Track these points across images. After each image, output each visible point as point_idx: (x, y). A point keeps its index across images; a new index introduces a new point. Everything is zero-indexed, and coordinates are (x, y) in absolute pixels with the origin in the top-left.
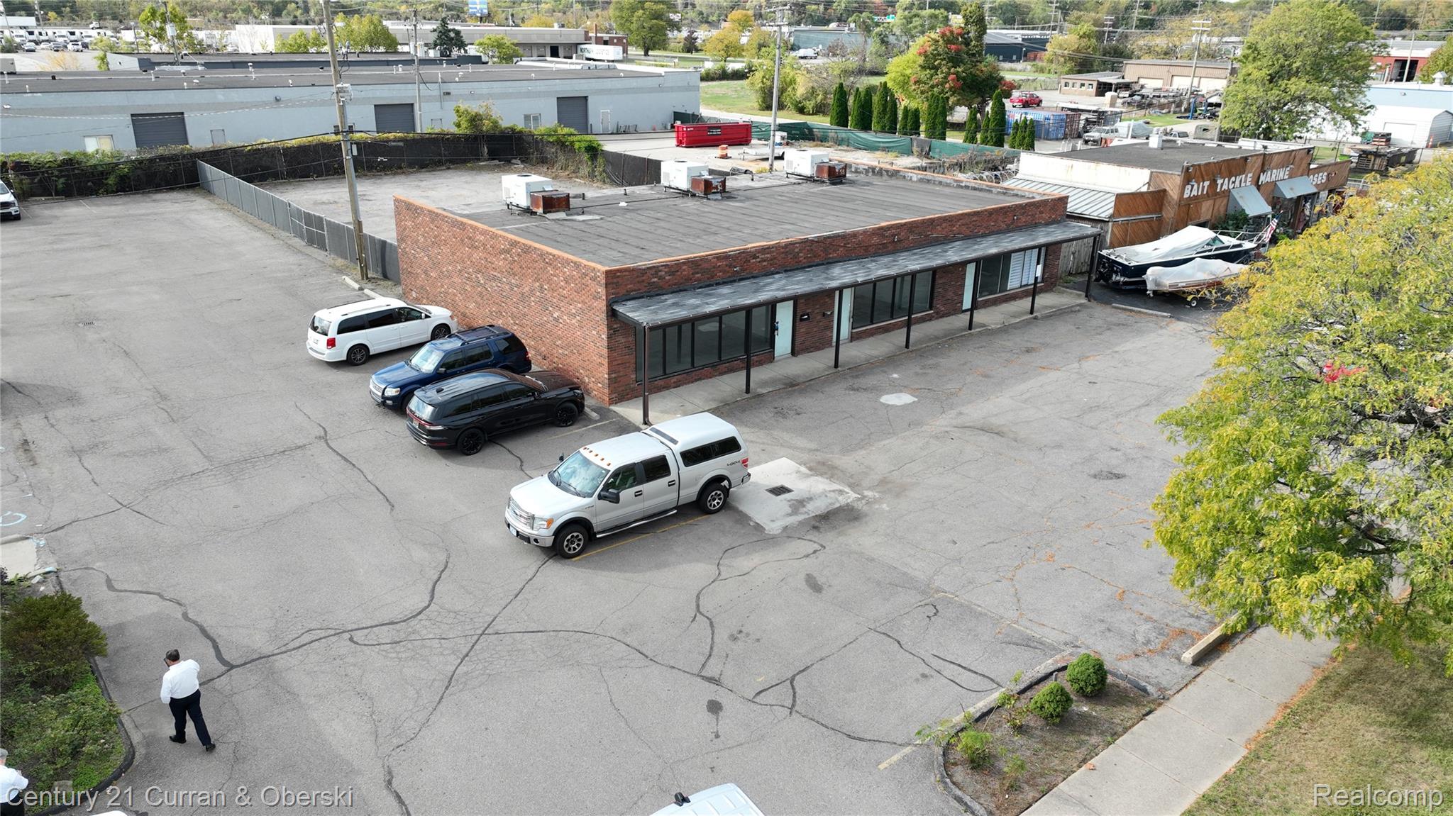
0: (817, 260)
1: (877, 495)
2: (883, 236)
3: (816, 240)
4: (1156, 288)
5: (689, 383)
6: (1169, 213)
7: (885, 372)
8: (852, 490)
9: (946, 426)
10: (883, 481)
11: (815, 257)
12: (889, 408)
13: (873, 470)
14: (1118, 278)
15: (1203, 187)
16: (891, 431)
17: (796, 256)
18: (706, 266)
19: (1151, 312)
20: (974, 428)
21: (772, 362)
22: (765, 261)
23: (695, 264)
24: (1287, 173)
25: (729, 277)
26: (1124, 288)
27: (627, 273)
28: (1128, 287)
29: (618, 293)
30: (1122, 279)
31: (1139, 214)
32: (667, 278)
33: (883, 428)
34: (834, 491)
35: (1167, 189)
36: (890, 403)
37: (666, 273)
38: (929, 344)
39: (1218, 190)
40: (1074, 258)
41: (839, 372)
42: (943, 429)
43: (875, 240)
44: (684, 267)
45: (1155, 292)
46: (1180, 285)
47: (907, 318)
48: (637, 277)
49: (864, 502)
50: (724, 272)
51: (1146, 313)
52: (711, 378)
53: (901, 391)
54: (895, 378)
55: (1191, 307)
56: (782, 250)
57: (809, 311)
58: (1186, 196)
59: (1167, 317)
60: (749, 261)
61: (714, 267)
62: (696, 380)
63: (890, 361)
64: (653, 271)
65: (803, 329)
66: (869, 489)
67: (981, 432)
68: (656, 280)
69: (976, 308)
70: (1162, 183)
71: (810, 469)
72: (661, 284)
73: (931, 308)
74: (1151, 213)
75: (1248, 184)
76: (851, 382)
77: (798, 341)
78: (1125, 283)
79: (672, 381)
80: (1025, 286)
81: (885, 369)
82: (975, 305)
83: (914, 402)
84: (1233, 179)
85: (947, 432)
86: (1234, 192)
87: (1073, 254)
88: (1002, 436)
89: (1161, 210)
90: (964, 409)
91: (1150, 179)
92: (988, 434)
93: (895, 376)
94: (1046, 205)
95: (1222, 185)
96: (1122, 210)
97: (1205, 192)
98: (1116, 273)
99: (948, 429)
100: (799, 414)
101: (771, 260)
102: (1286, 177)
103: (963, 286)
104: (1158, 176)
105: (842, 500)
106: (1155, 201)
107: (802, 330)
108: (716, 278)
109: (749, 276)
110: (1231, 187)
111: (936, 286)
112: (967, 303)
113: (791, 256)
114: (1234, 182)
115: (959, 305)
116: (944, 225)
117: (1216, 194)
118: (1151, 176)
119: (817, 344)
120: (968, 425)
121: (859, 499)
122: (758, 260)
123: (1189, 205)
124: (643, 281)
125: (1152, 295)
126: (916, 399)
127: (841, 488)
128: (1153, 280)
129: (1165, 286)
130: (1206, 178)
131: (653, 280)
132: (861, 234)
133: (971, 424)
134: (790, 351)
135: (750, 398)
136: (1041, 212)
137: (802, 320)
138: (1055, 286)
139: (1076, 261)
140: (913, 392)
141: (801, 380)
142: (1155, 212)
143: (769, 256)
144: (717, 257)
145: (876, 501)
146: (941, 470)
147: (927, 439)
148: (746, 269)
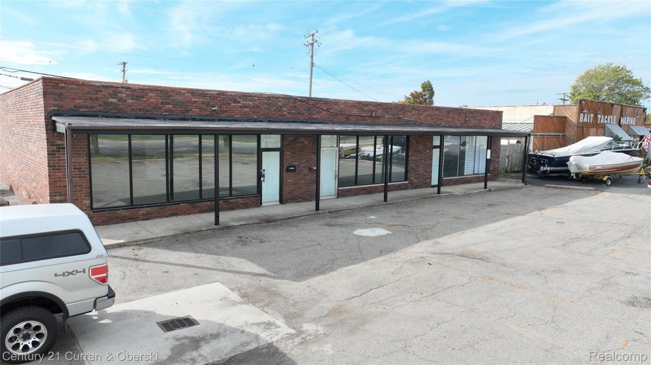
0: (301, 118)
1: (321, 330)
2: (362, 110)
3: (299, 99)
4: (578, 171)
5: (162, 217)
6: (570, 132)
7: (364, 215)
8: (287, 323)
9: (422, 253)
10: (337, 311)
11: (299, 114)
12: (361, 239)
13: (327, 296)
14: (545, 169)
15: (590, 117)
16: (360, 257)
17: (279, 109)
18: (179, 98)
19: (578, 187)
20: (453, 254)
21: (258, 206)
22: (246, 107)
23: (165, 93)
24: (634, 121)
25: (207, 115)
26: (551, 175)
27: (75, 87)
28: (554, 175)
29: (62, 107)
30: (549, 169)
31: (550, 132)
32: (130, 101)
33: (351, 254)
34: (258, 324)
35: (567, 116)
36: (363, 235)
37: (128, 95)
38: (405, 200)
39: (599, 122)
40: (509, 160)
41: (319, 214)
42: (419, 255)
43: (355, 111)
44: (151, 94)
45: (577, 174)
46: (597, 168)
47: (384, 184)
48: (89, 93)
49: (297, 340)
50: (201, 109)
51: (574, 189)
52: (189, 214)
53: (376, 227)
54: (372, 219)
55: (608, 185)
56: (266, 101)
57: (295, 164)
58: (581, 121)
59: (592, 190)
60: (229, 104)
61: (189, 102)
62: (171, 215)
63: (370, 208)
64: (110, 91)
65: (290, 179)
66: (314, 320)
67: (462, 258)
68: (114, 100)
69: (442, 185)
70: (563, 113)
71: (243, 296)
72: (121, 106)
73: (406, 179)
74: (558, 132)
75: (615, 123)
76: (328, 221)
77: (285, 190)
78: (551, 172)
79: (141, 212)
80: (476, 174)
81: (364, 213)
82: (441, 183)
83: (388, 234)
84: (606, 117)
85: (423, 257)
86: (608, 126)
87: (508, 157)
88: (488, 262)
89: (564, 131)
90: (440, 240)
91: (554, 111)
92: (470, 260)
93: (373, 217)
94: (487, 115)
95: (601, 119)
96: (539, 128)
97: (591, 122)
98: (544, 165)
99: (424, 255)
100: (262, 242)
101: (254, 107)
102: (634, 124)
103: (430, 165)
104: (559, 109)
105: (266, 337)
106: (560, 124)
107: (289, 181)
108: (191, 113)
109: (230, 119)
110: (606, 122)
111: (410, 162)
112: (435, 181)
113: (275, 108)
114: (607, 119)
115: (428, 180)
116: (413, 112)
117: (598, 125)
118: (554, 109)
119: (305, 196)
120: (446, 252)
121: (291, 337)
122: (240, 105)
123: (583, 128)
124: (97, 99)
125: (575, 177)
126: (390, 232)
127: (272, 319)
128: (575, 164)
129: (586, 169)
130: (591, 111)
131: (110, 100)
132: (342, 104)
133: (449, 251)
134: (278, 199)
135: (219, 229)
136: (485, 119)
137: (288, 170)
138: (498, 177)
139: (510, 162)
140: (388, 227)
141: (279, 218)
142: (560, 132)
143: (250, 103)
144: (192, 93)
145: (317, 338)
146: (417, 296)
147: (399, 265)
148: (226, 112)
